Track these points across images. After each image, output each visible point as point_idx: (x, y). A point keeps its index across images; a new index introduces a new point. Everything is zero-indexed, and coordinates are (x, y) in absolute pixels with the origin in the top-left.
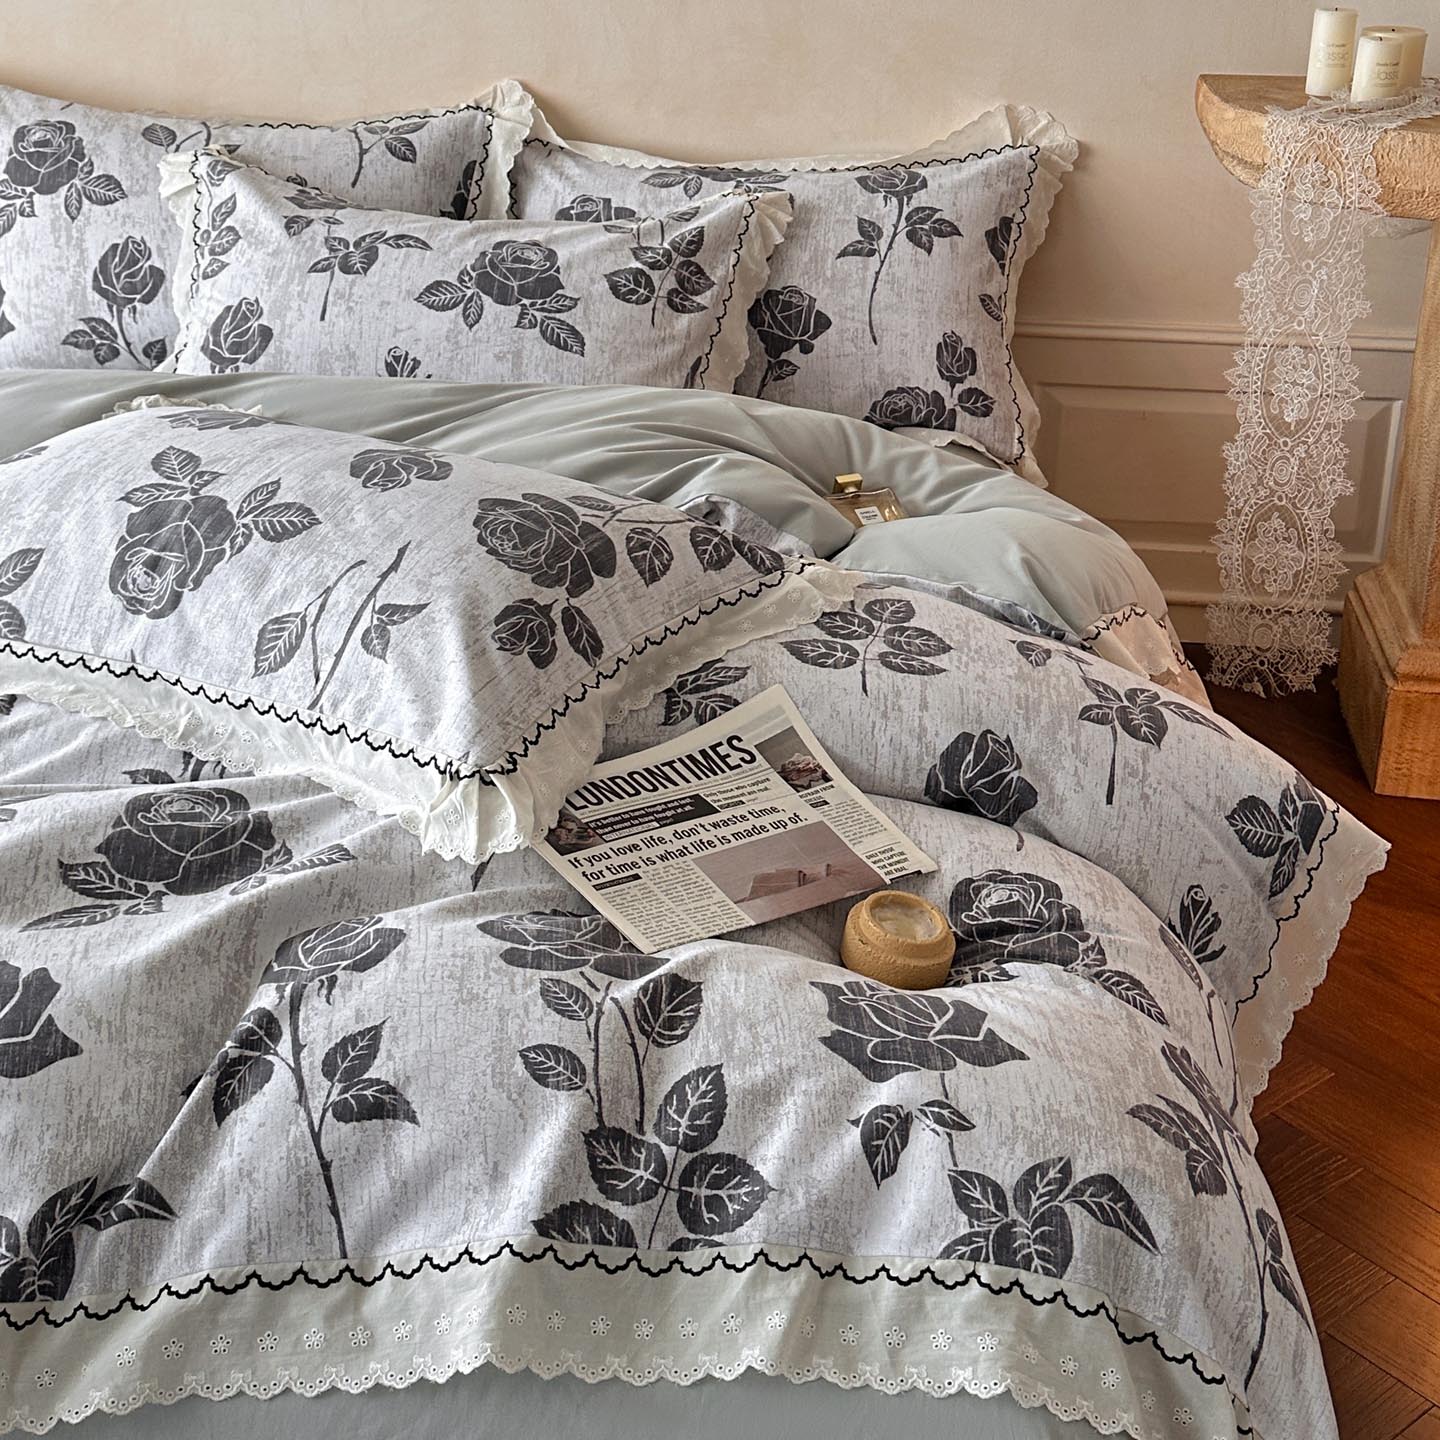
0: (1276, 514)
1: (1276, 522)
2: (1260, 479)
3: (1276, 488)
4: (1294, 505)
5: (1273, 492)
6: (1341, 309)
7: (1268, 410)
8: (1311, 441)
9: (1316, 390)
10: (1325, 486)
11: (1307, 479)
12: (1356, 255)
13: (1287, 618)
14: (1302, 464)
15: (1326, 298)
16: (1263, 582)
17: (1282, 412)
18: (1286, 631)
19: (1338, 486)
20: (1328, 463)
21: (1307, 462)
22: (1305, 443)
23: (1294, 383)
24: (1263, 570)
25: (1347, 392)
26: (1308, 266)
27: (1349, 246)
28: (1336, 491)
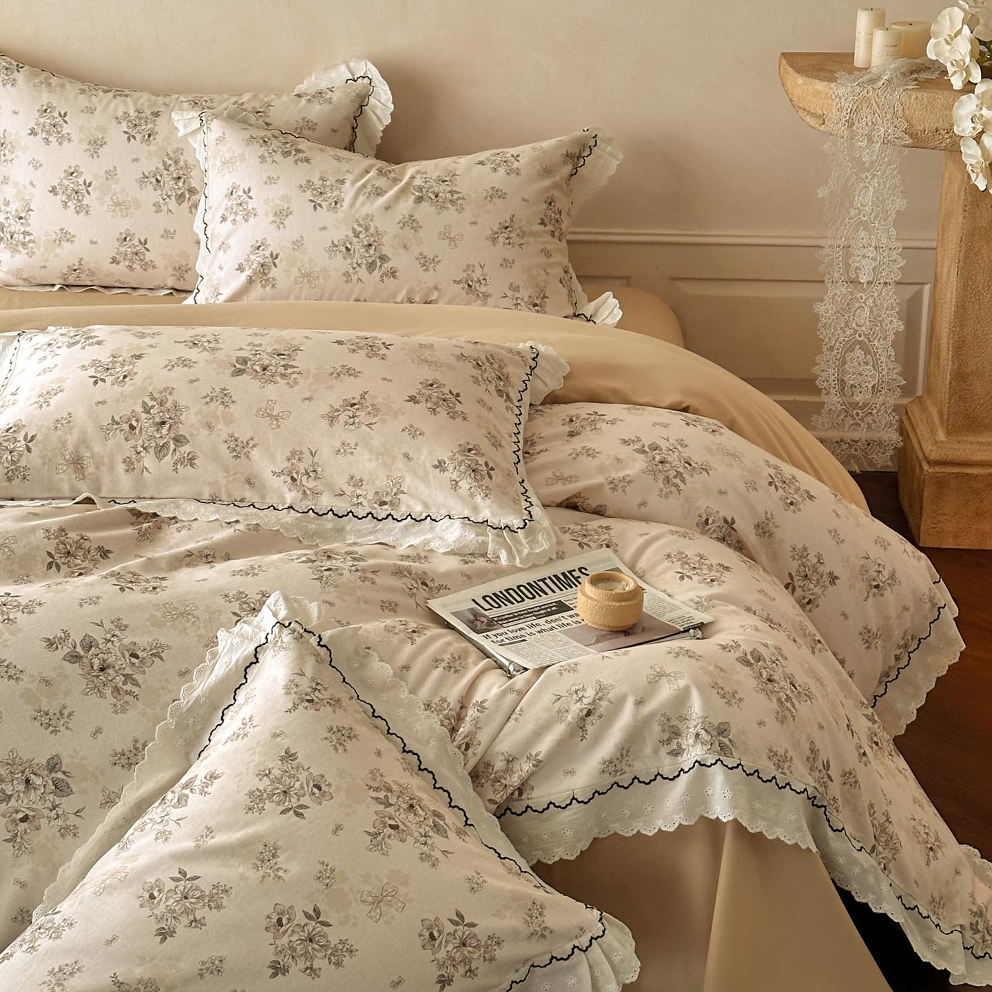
0: (858, 346)
1: (858, 352)
2: (847, 325)
3: (857, 328)
4: (869, 339)
5: (855, 331)
6: (888, 205)
7: (848, 276)
8: (876, 294)
9: (876, 260)
10: (886, 325)
11: (875, 321)
12: (895, 169)
13: (870, 418)
14: (871, 311)
15: (878, 199)
16: (853, 394)
17: (858, 277)
18: (869, 426)
19: (895, 325)
20: (887, 309)
21: (874, 309)
22: (872, 296)
23: (864, 256)
24: (852, 386)
25: (895, 261)
26: (867, 177)
27: (890, 163)
28: (893, 328)
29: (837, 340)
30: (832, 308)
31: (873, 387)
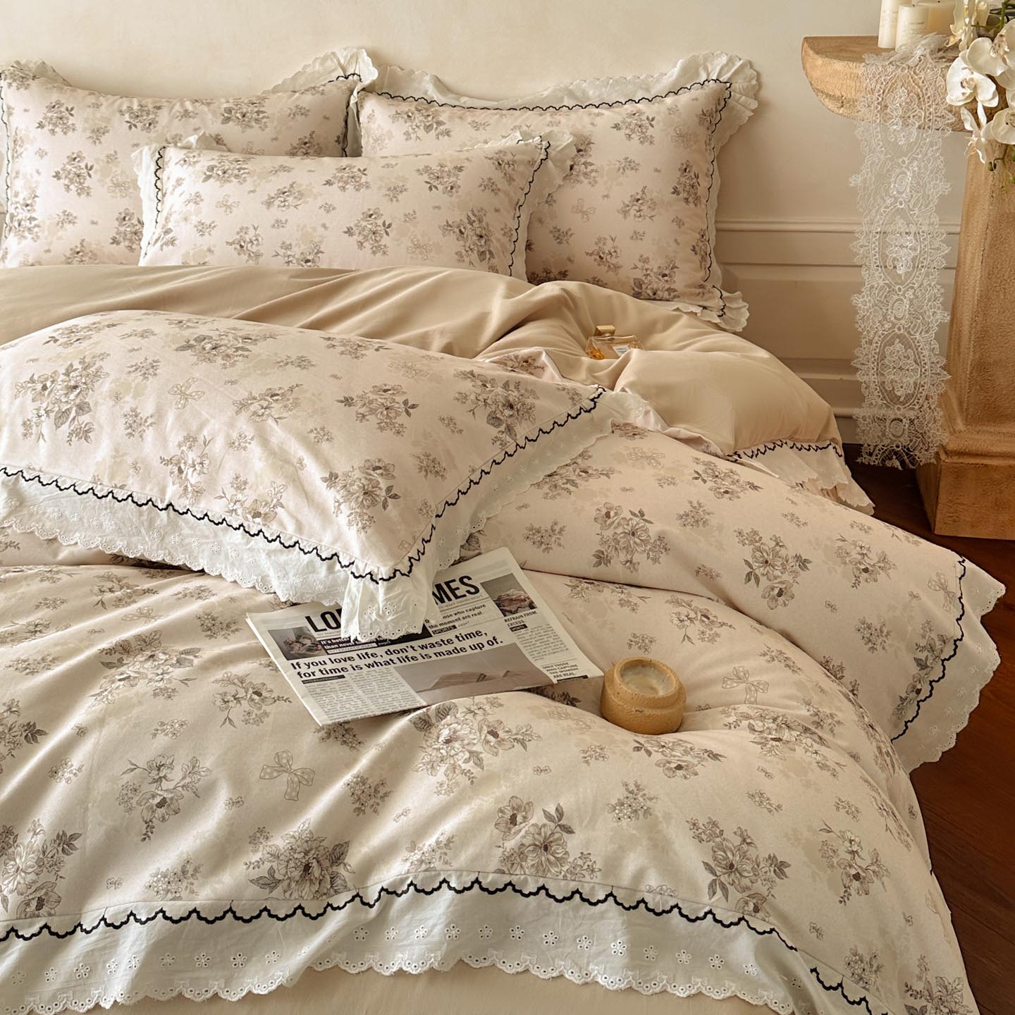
1: (898, 346)
2: (885, 317)
3: (895, 321)
4: (909, 333)
5: (894, 325)
6: (929, 190)
7: (886, 267)
8: (916, 286)
9: (916, 250)
10: (929, 317)
11: (916, 313)
12: (938, 150)
14: (911, 301)
16: (894, 389)
17: (895, 267)
19: (939, 316)
20: (929, 301)
21: (915, 301)
22: (912, 288)
23: (902, 246)
24: (892, 380)
25: (938, 249)
27: (931, 144)
28: (937, 320)
29: (875, 333)
30: (870, 301)
31: (915, 383)
